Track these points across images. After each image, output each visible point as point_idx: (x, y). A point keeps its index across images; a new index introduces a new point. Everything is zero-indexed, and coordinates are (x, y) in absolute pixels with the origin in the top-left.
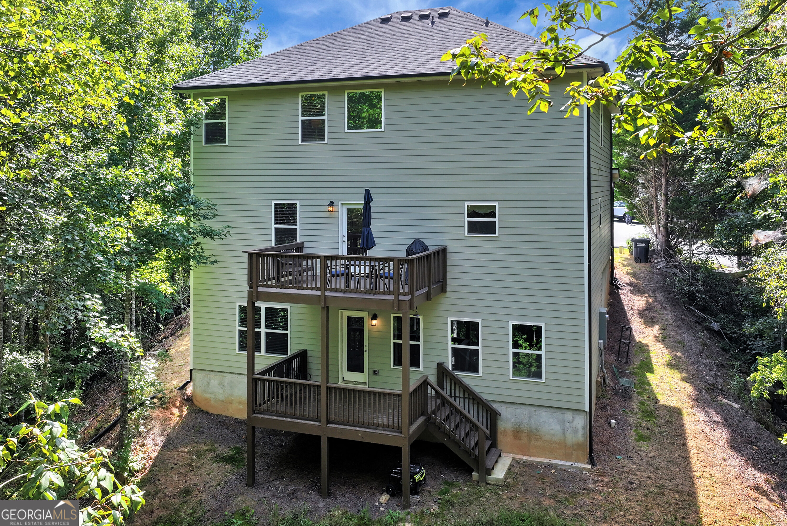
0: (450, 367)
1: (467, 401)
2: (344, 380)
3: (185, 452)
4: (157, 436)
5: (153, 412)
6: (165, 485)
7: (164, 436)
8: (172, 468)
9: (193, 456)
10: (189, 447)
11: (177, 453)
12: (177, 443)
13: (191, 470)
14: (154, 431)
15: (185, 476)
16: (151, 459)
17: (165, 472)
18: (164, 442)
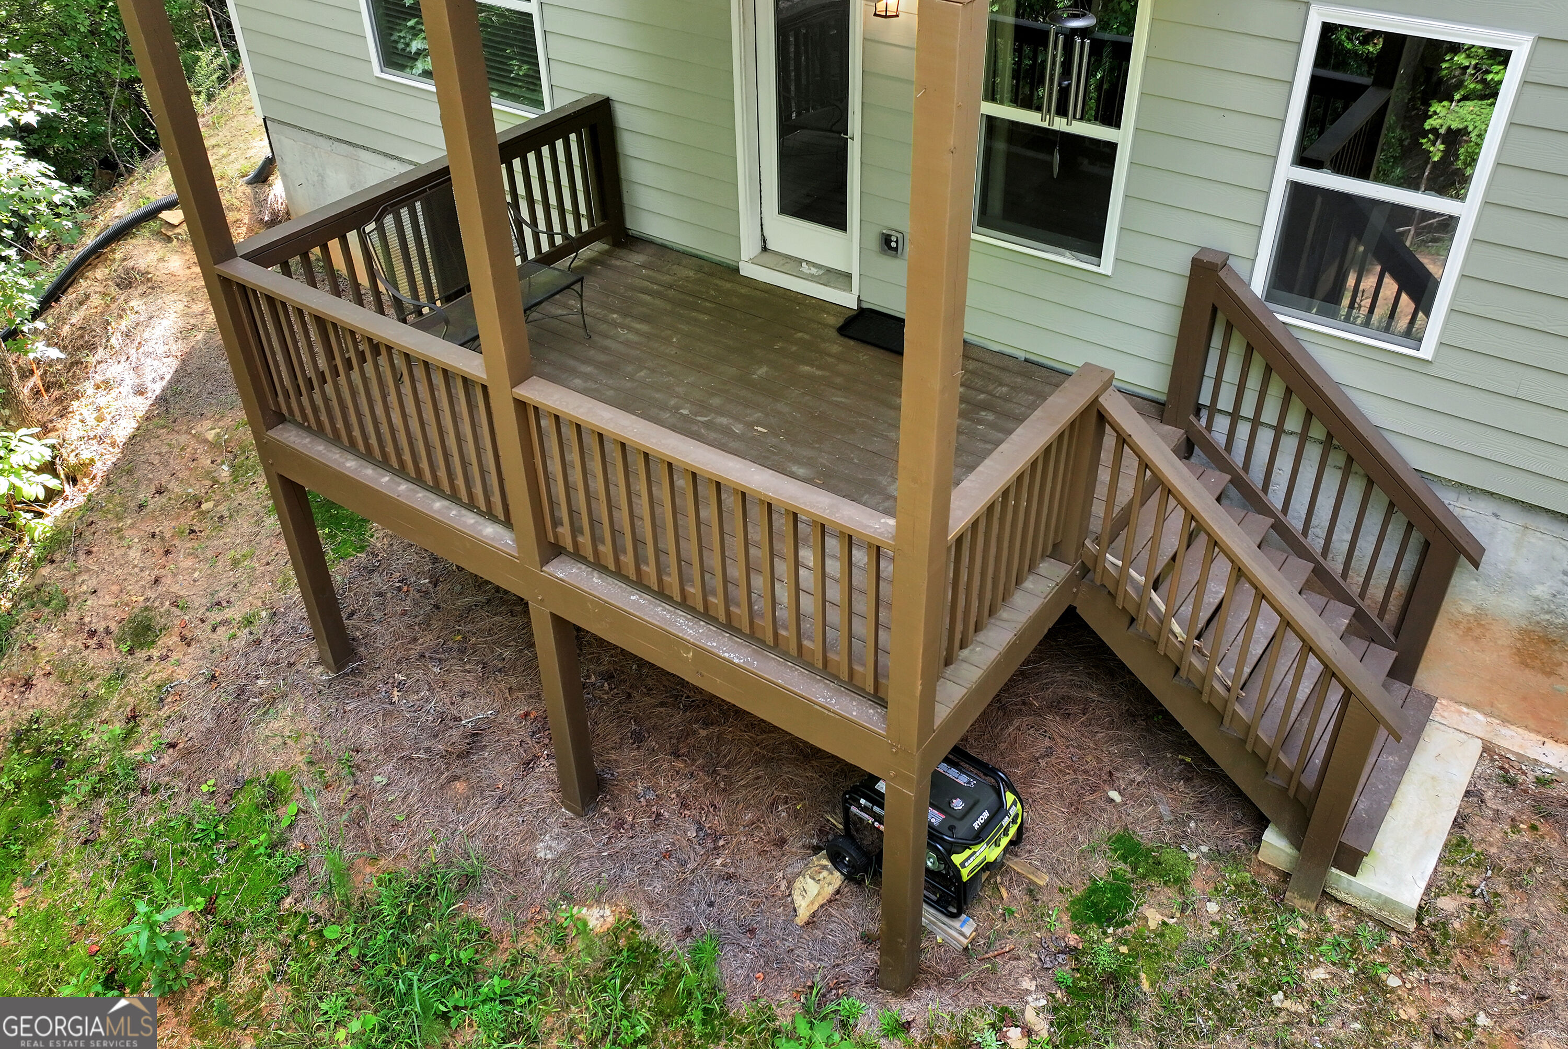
0: (1258, 283)
1: (1313, 453)
2: (765, 249)
3: (206, 441)
4: (148, 355)
5: (161, 260)
6: (97, 577)
7: (171, 359)
8: (141, 507)
9: (223, 463)
10: (227, 421)
11: (183, 438)
12: (198, 396)
13: (193, 531)
14: (146, 335)
15: (167, 552)
16: (113, 444)
17: (119, 518)
18: (164, 383)
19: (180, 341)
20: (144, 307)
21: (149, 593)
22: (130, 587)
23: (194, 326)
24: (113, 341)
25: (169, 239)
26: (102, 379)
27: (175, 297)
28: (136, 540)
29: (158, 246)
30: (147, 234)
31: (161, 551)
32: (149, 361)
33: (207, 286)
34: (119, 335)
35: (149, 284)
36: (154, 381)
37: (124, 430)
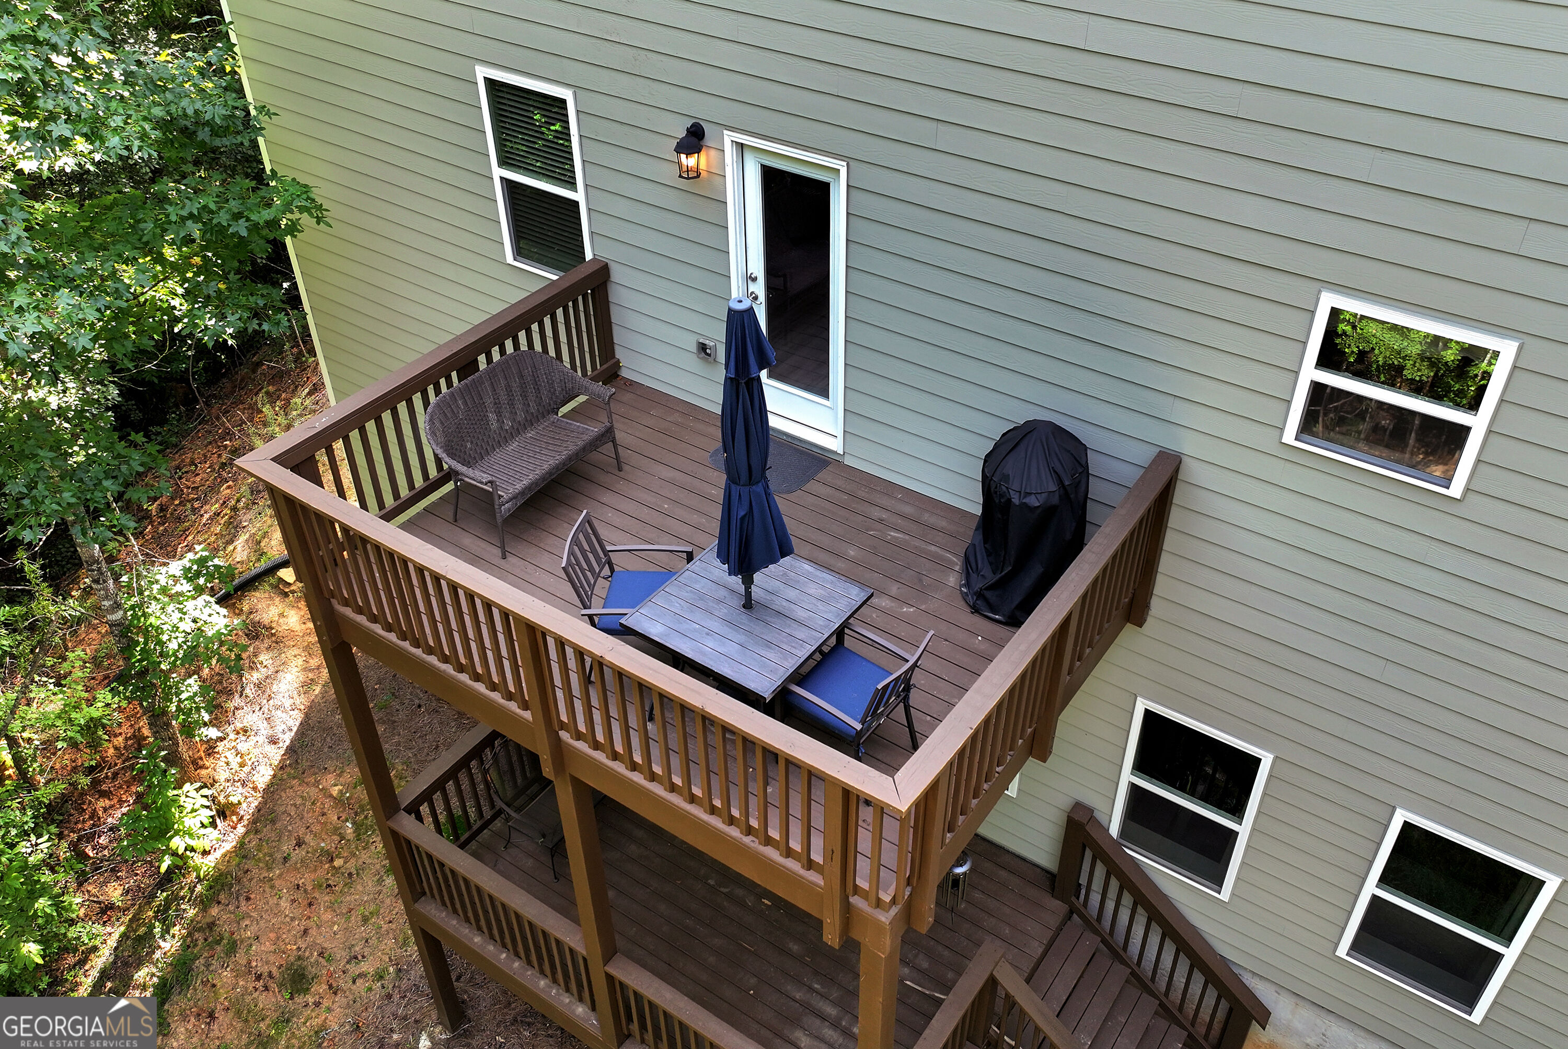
3: (331, 796)
4: (277, 708)
5: (282, 615)
6: (258, 924)
7: (296, 711)
8: (286, 859)
9: (347, 820)
10: (347, 778)
11: (313, 791)
12: (321, 749)
13: (329, 886)
14: (275, 688)
15: (310, 905)
16: (255, 789)
17: (269, 869)
18: (293, 734)
19: (302, 696)
20: (271, 661)
21: (300, 943)
22: (285, 936)
23: (312, 680)
24: (248, 691)
25: (286, 595)
26: (241, 726)
27: (296, 651)
28: (285, 891)
29: (277, 600)
30: (267, 588)
31: (306, 902)
32: (279, 713)
33: (320, 641)
34: (252, 686)
35: (274, 639)
36: (284, 732)
37: (263, 777)
